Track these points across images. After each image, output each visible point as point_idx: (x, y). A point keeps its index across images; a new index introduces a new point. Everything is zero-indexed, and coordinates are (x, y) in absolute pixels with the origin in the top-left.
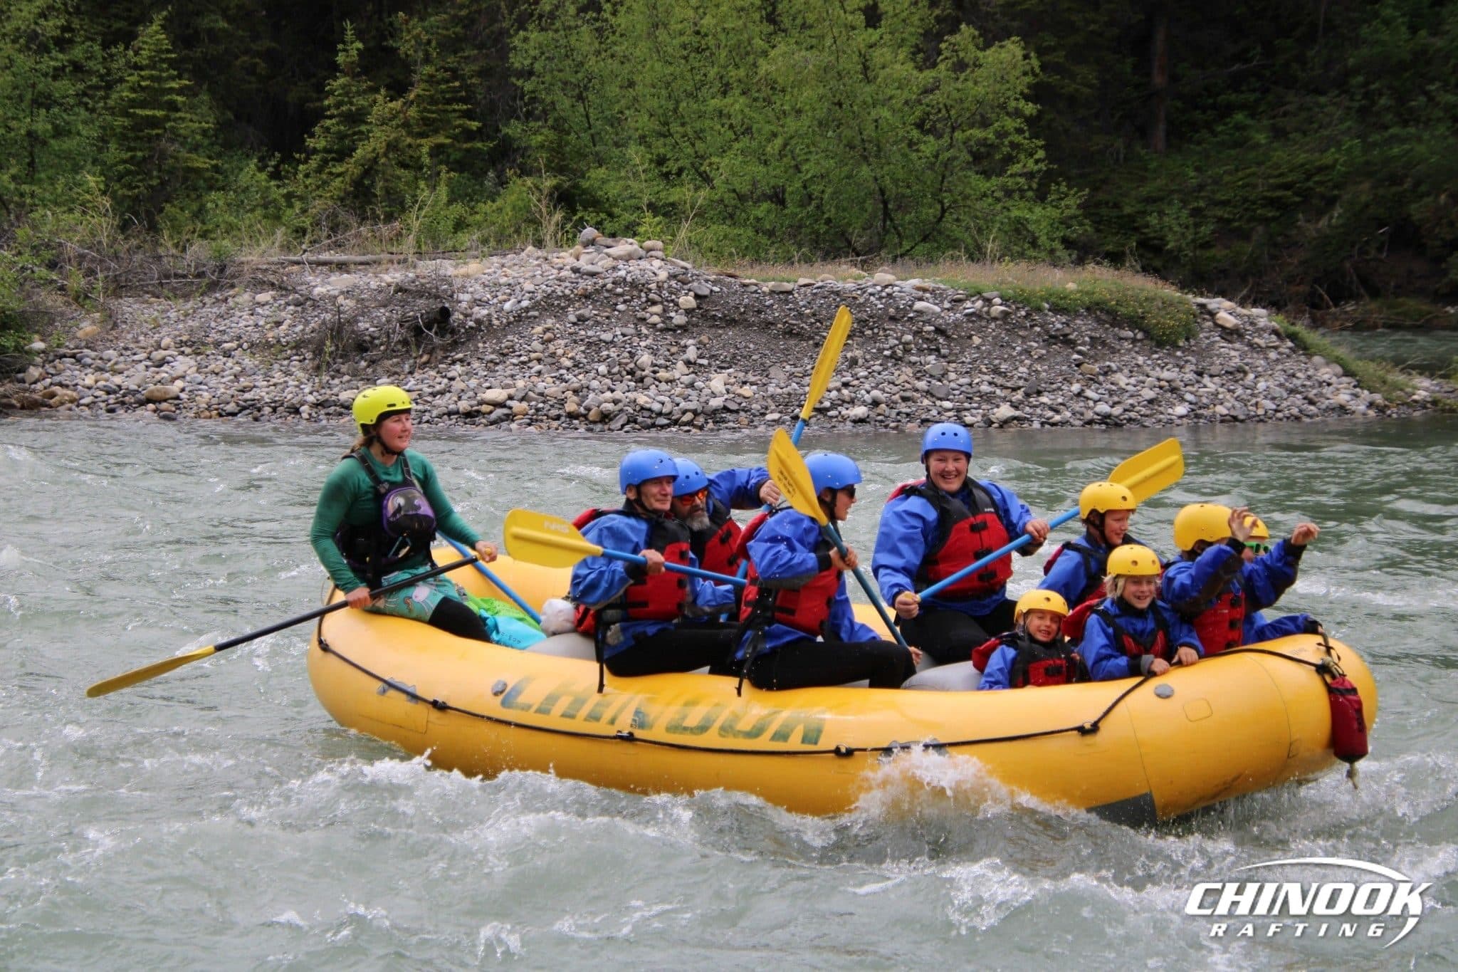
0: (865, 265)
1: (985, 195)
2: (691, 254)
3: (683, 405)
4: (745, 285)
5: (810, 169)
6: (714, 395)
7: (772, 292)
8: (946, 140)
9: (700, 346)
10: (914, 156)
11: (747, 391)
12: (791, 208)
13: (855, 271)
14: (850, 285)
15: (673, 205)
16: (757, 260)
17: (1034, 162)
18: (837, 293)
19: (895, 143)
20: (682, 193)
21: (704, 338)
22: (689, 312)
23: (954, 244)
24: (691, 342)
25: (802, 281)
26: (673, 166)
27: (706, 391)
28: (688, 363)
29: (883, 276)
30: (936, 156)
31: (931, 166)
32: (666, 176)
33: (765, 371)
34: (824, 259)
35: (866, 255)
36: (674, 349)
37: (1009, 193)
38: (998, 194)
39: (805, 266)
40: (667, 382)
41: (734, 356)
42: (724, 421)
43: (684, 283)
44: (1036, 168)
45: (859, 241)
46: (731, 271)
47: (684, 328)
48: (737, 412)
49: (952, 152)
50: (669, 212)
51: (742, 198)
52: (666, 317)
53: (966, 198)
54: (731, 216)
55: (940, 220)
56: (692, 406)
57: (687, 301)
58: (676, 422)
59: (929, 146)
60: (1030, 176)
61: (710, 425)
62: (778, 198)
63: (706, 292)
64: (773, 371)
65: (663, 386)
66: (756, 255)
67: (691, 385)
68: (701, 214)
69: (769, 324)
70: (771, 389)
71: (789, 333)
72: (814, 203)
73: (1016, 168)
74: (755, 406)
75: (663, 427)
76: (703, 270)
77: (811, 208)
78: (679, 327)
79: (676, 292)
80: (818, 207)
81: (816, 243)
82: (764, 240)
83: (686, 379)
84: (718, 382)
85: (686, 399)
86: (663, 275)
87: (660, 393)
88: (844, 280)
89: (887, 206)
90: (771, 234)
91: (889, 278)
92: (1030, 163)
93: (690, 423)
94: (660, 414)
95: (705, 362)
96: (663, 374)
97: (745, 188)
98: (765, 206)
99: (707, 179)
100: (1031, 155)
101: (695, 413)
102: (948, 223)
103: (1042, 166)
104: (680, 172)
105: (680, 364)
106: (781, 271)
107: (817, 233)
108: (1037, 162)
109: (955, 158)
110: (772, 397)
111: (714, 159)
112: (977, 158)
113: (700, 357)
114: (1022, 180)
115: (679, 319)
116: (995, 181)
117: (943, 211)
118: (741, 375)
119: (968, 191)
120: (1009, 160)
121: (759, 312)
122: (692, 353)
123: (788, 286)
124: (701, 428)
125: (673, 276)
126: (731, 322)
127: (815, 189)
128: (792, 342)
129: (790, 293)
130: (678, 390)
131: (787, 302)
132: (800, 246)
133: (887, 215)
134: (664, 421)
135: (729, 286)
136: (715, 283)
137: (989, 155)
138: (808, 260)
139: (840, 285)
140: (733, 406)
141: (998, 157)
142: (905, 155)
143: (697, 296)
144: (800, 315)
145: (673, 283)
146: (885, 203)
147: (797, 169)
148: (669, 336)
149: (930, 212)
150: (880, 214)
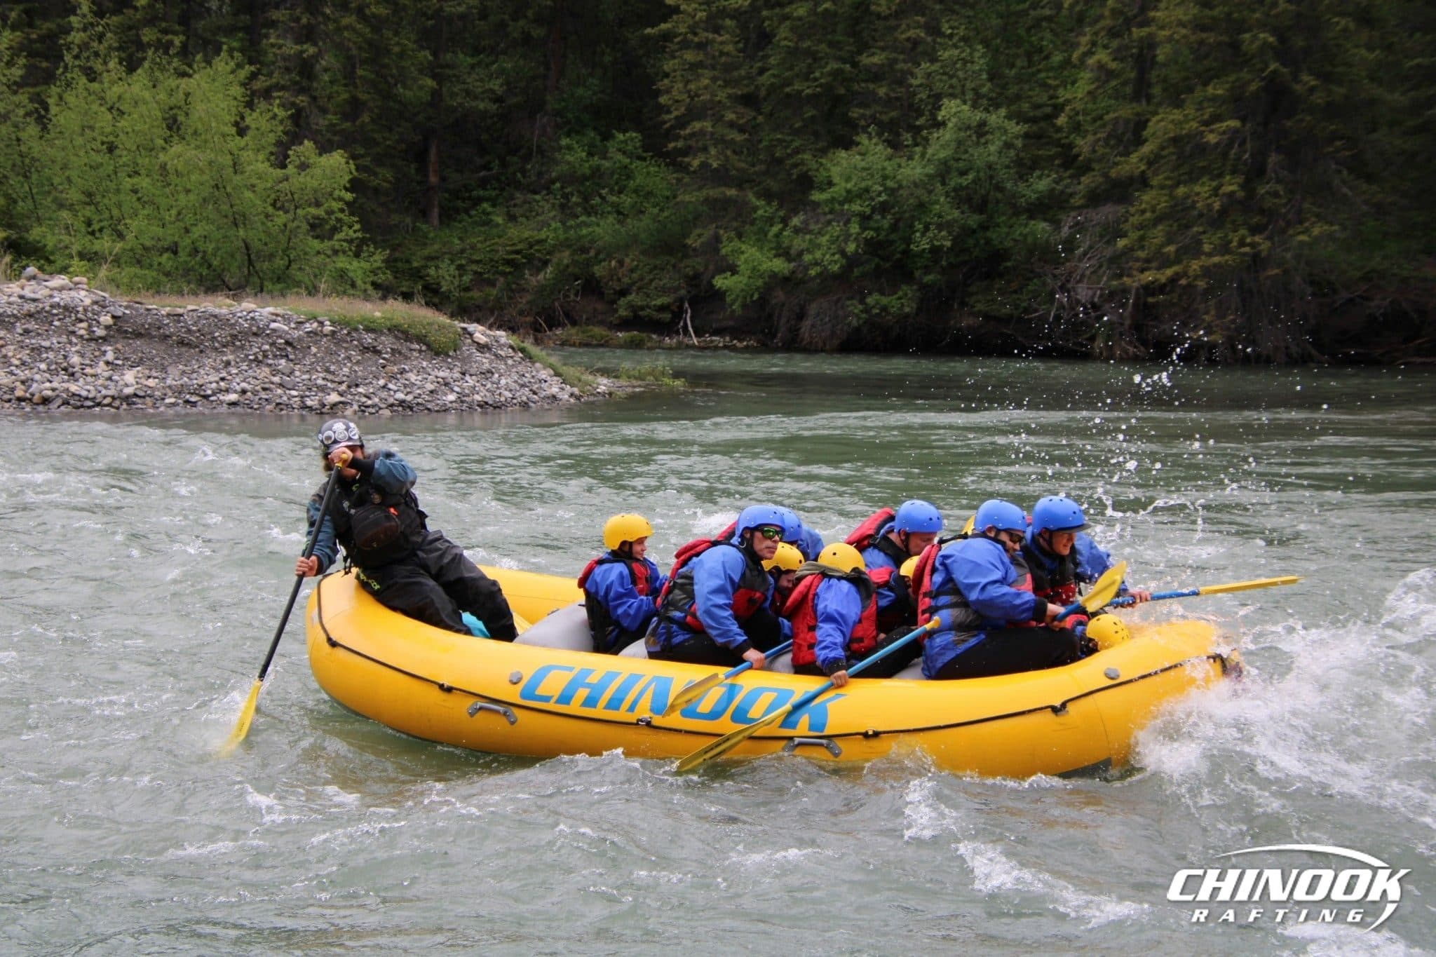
0: (234, 297)
1: (319, 253)
2: (108, 287)
3: (104, 392)
4: (148, 310)
5: (197, 232)
6: (127, 385)
7: (168, 315)
8: (290, 216)
9: (117, 351)
10: (270, 224)
11: (151, 382)
12: (183, 256)
13: (228, 301)
14: (224, 311)
15: (96, 253)
16: (158, 292)
17: (353, 231)
18: (215, 316)
19: (258, 214)
20: (105, 244)
21: (119, 346)
22: (107, 327)
23: (298, 284)
24: (109, 348)
25: (190, 307)
26: (96, 226)
27: (121, 383)
28: (108, 363)
29: (248, 305)
30: (285, 225)
31: (283, 232)
32: (93, 233)
33: (164, 369)
34: (206, 292)
35: (236, 290)
36: (97, 353)
37: (336, 252)
38: (329, 252)
39: (192, 297)
40: (92, 376)
41: (141, 359)
42: (134, 403)
43: (104, 307)
44: (355, 236)
45: (232, 282)
46: (138, 299)
47: (104, 339)
48: (144, 397)
49: (296, 223)
50: (91, 258)
51: (145, 249)
52: (89, 329)
53: (306, 254)
54: (139, 262)
55: (288, 267)
56: (110, 393)
57: (106, 319)
58: (99, 404)
59: (281, 218)
60: (350, 241)
61: (125, 406)
62: (174, 249)
63: (120, 314)
64: (170, 369)
65: (89, 379)
66: (156, 289)
67: (110, 379)
68: (117, 261)
69: (166, 337)
70: (169, 382)
71: (181, 343)
72: (200, 255)
73: (342, 235)
74: (157, 393)
75: (89, 407)
76: (118, 299)
77: (198, 258)
78: (101, 338)
79: (98, 314)
80: (203, 258)
81: (201, 280)
82: (164, 279)
83: (107, 374)
84: (129, 376)
85: (106, 387)
86: (88, 302)
87: (87, 383)
88: (220, 307)
89: (250, 256)
90: (167, 274)
91: (253, 306)
92: (351, 232)
93: (109, 405)
94: (87, 398)
95: (120, 362)
96: (88, 370)
97: (148, 243)
98: (166, 256)
99: (121, 236)
100: (350, 227)
101: (113, 398)
102: (293, 270)
103: (359, 235)
104: (101, 230)
105: (102, 364)
106: (175, 300)
107: (201, 275)
108: (355, 232)
109: (298, 227)
110: (170, 387)
111: (128, 221)
112: (313, 227)
113: (117, 359)
114: (345, 244)
115: (100, 332)
116: (327, 244)
117: (290, 262)
118: (147, 372)
119: (308, 249)
120: (335, 230)
121: (159, 328)
122: (110, 356)
123: (180, 311)
124: (118, 408)
125: (95, 303)
126: (139, 335)
127: (201, 246)
128: (184, 349)
129: (181, 315)
130: (100, 382)
131: (179, 322)
132: (189, 282)
133: (250, 262)
134: (90, 403)
135: (137, 310)
136: (126, 308)
137: (321, 225)
138: (195, 294)
139: (217, 311)
140: (142, 394)
141: (327, 227)
142: (263, 223)
143: (113, 317)
144: (189, 331)
145: (95, 307)
146: (249, 256)
147: (187, 231)
148: (93, 345)
149: (280, 263)
150: (246, 263)
